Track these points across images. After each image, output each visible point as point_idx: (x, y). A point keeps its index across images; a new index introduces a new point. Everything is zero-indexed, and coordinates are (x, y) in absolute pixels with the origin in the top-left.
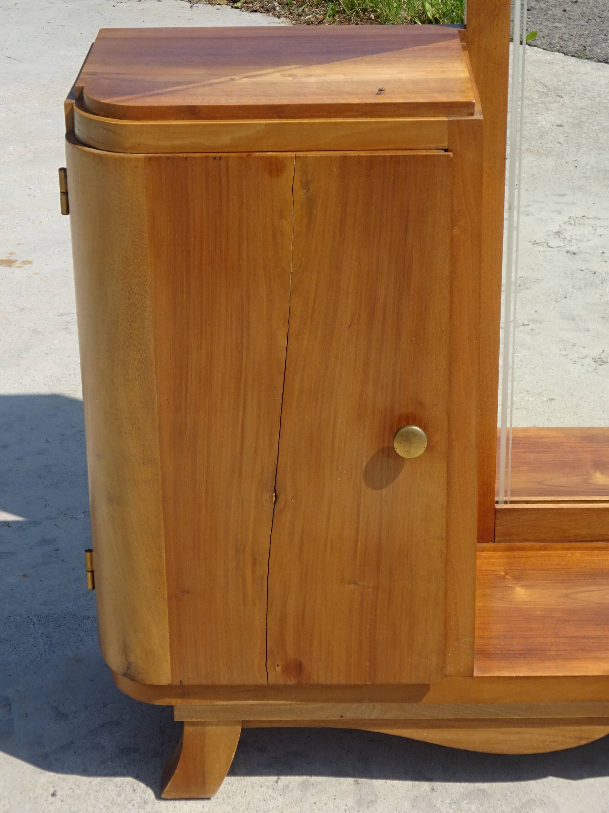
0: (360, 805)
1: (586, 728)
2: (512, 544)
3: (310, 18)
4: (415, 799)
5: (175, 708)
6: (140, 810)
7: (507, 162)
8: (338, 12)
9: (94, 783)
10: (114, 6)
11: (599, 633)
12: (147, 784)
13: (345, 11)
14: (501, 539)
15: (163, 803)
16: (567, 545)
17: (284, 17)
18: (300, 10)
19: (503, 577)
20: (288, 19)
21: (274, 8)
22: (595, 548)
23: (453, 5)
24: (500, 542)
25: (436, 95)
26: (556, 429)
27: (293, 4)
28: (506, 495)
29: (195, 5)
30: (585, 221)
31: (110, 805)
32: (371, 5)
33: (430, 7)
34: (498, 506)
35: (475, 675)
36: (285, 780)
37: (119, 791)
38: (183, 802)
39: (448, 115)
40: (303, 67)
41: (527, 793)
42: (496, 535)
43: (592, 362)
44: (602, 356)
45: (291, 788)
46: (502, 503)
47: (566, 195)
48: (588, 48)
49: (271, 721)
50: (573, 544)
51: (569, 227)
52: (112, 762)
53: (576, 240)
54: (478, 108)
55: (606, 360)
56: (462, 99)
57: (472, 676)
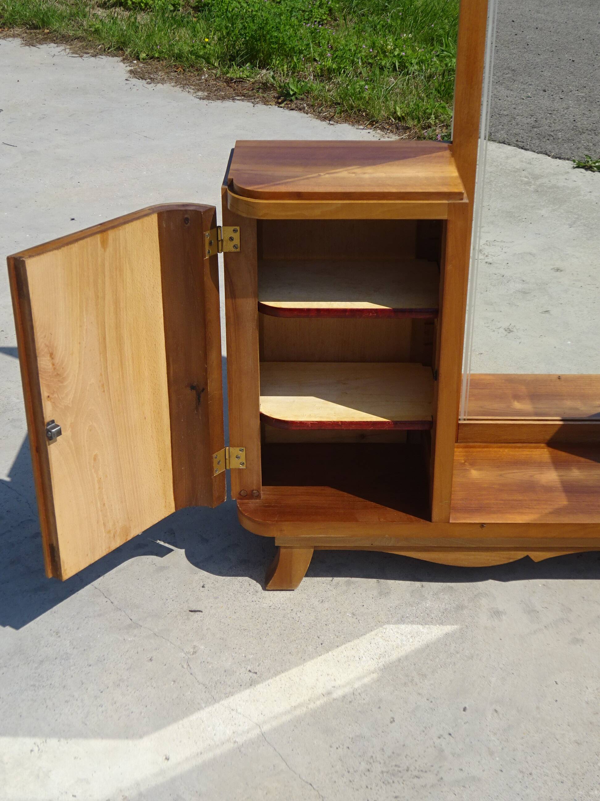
0: (381, 595)
1: (513, 553)
2: (467, 444)
3: (326, 115)
4: (413, 591)
5: (275, 538)
6: (254, 596)
7: (473, 222)
8: (343, 111)
9: (226, 580)
10: (207, 105)
11: (520, 498)
12: (257, 581)
13: (347, 111)
14: (461, 441)
15: (267, 592)
16: (499, 445)
17: (310, 113)
18: (320, 109)
19: (464, 464)
20: (313, 115)
21: (304, 108)
22: (516, 447)
23: (413, 108)
24: (461, 442)
25: (440, 187)
26: (490, 375)
27: (316, 105)
28: (465, 416)
29: (256, 105)
30: (496, 243)
31: (236, 593)
32: (363, 107)
33: (399, 109)
34: (460, 422)
35: (450, 522)
36: (336, 579)
37: (241, 585)
38: (278, 592)
39: (447, 200)
40: (360, 167)
41: (477, 589)
42: (459, 438)
43: (504, 331)
44: (510, 328)
45: (340, 584)
46: (462, 420)
47: (484, 227)
48: (493, 134)
49: (331, 546)
50: (503, 444)
51: (486, 247)
52: (236, 568)
53: (491, 255)
54: (465, 195)
55: (512, 330)
56: (456, 190)
57: (449, 522)
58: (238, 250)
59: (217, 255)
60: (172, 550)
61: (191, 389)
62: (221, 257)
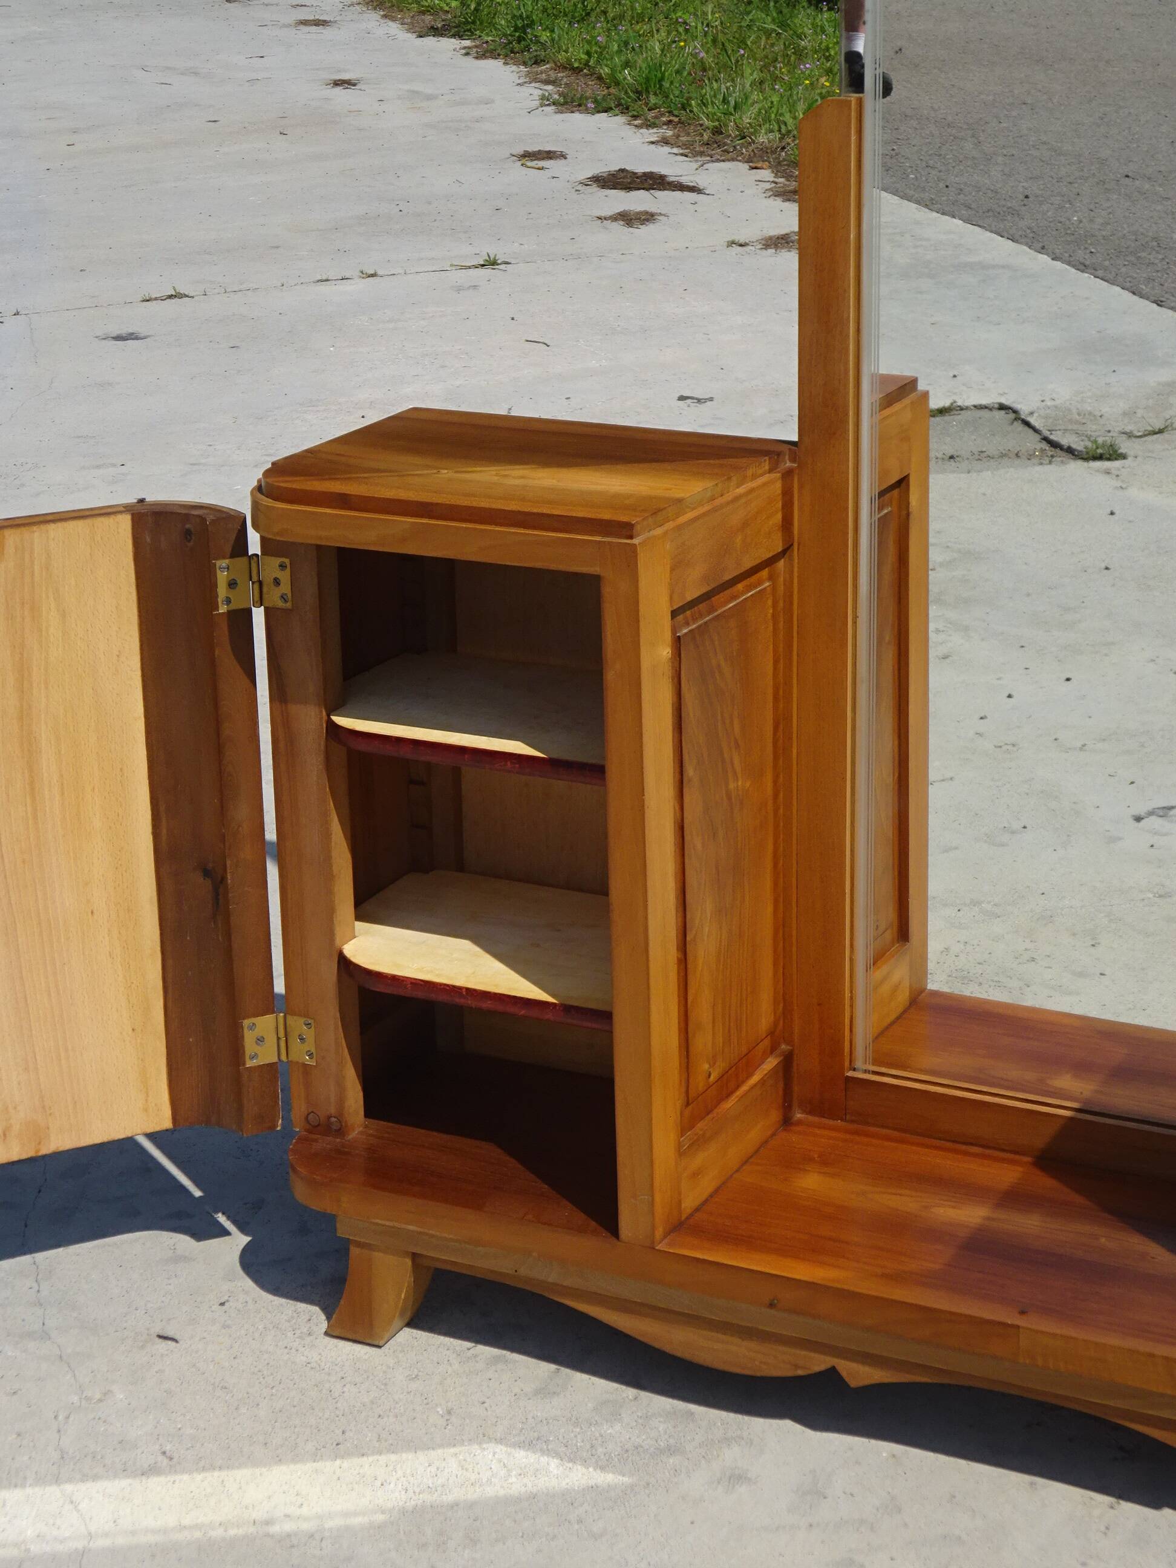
5: (338, 1219)
14: (853, 1118)
19: (812, 1160)
28: (863, 1062)
34: (851, 1073)
38: (350, 1344)
58: (289, 605)
59: (249, 612)
60: (227, 1233)
61: (205, 876)
62: (258, 616)
